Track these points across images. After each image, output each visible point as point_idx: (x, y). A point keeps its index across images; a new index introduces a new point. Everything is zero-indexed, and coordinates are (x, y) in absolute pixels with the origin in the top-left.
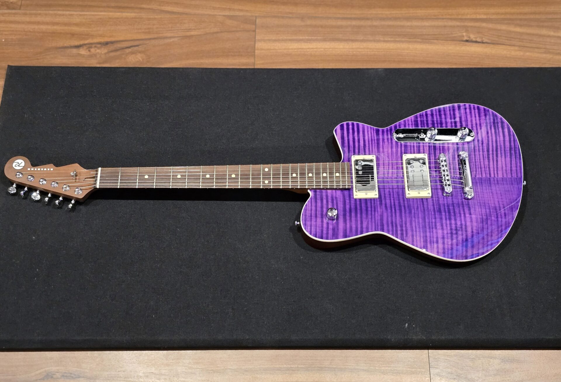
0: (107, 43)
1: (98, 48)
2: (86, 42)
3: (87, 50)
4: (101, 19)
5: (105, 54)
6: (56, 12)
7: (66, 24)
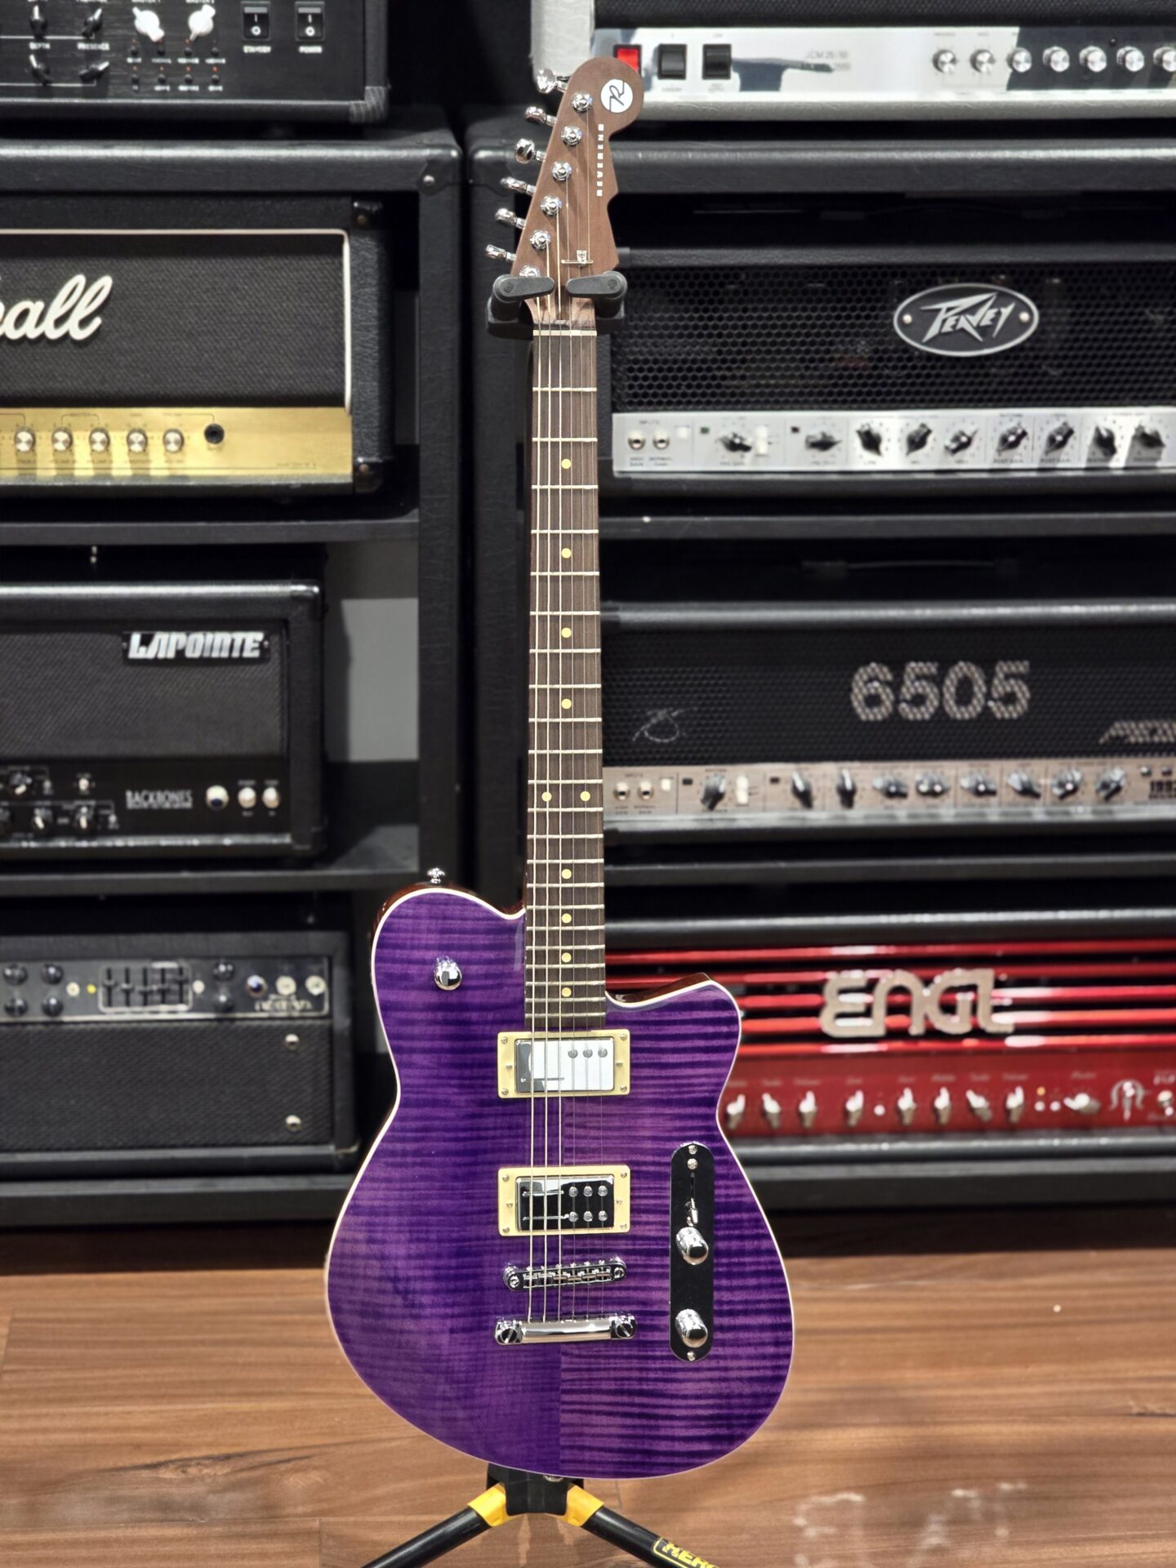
0: (227, 1457)
1: (206, 1466)
2: (174, 1457)
3: (179, 1471)
4: (205, 1415)
5: (226, 1475)
6: (87, 1409)
7: (116, 1429)
